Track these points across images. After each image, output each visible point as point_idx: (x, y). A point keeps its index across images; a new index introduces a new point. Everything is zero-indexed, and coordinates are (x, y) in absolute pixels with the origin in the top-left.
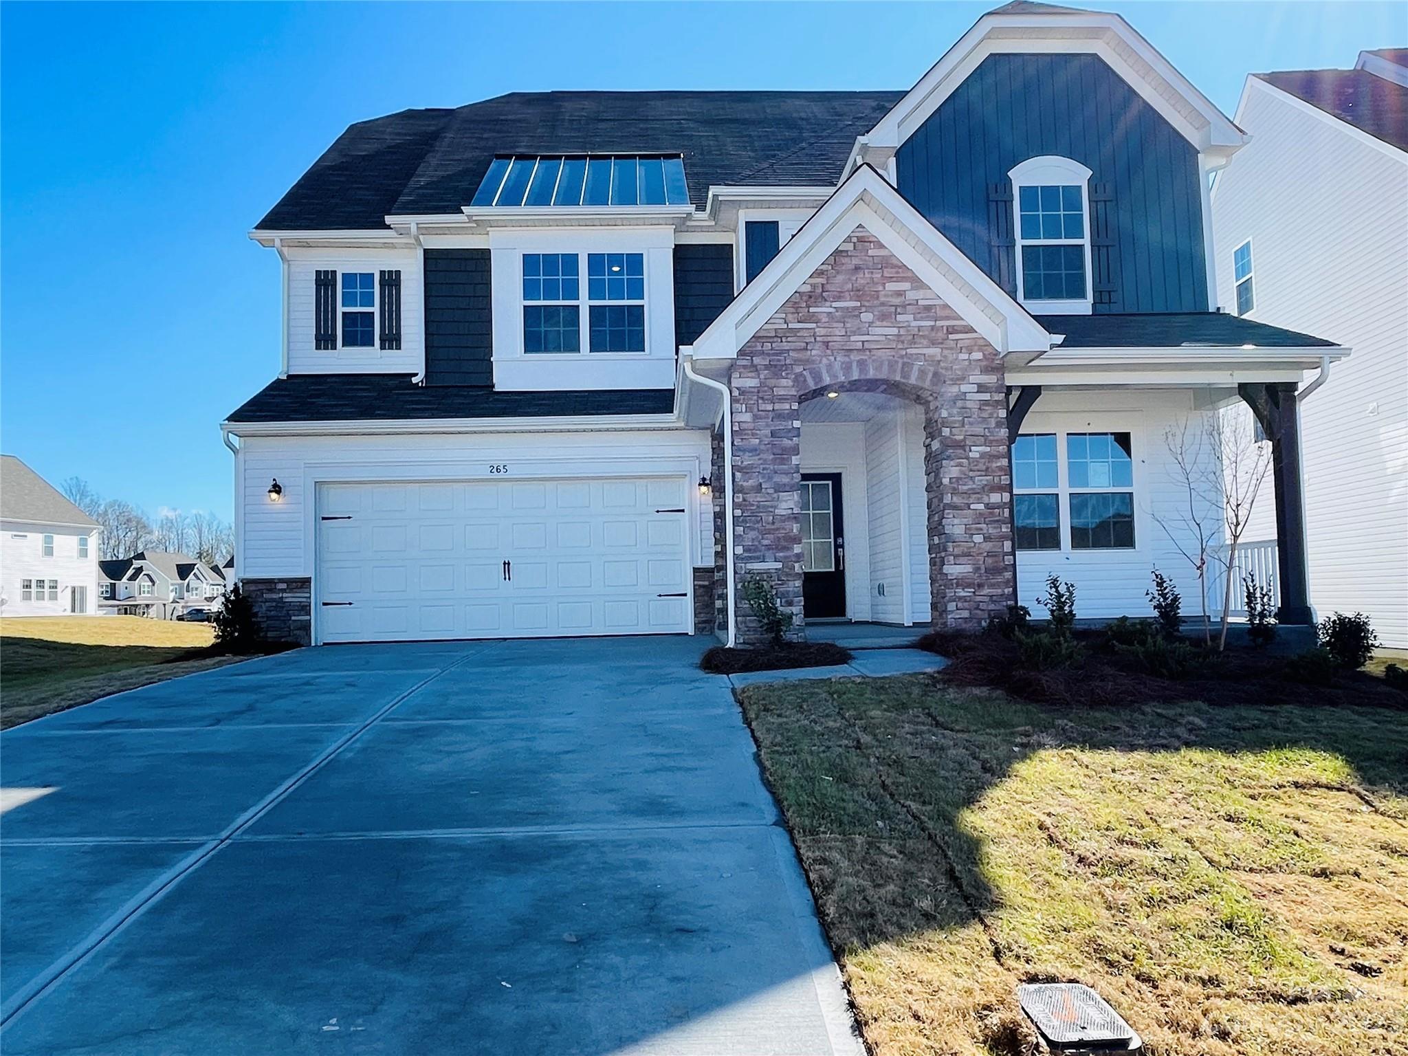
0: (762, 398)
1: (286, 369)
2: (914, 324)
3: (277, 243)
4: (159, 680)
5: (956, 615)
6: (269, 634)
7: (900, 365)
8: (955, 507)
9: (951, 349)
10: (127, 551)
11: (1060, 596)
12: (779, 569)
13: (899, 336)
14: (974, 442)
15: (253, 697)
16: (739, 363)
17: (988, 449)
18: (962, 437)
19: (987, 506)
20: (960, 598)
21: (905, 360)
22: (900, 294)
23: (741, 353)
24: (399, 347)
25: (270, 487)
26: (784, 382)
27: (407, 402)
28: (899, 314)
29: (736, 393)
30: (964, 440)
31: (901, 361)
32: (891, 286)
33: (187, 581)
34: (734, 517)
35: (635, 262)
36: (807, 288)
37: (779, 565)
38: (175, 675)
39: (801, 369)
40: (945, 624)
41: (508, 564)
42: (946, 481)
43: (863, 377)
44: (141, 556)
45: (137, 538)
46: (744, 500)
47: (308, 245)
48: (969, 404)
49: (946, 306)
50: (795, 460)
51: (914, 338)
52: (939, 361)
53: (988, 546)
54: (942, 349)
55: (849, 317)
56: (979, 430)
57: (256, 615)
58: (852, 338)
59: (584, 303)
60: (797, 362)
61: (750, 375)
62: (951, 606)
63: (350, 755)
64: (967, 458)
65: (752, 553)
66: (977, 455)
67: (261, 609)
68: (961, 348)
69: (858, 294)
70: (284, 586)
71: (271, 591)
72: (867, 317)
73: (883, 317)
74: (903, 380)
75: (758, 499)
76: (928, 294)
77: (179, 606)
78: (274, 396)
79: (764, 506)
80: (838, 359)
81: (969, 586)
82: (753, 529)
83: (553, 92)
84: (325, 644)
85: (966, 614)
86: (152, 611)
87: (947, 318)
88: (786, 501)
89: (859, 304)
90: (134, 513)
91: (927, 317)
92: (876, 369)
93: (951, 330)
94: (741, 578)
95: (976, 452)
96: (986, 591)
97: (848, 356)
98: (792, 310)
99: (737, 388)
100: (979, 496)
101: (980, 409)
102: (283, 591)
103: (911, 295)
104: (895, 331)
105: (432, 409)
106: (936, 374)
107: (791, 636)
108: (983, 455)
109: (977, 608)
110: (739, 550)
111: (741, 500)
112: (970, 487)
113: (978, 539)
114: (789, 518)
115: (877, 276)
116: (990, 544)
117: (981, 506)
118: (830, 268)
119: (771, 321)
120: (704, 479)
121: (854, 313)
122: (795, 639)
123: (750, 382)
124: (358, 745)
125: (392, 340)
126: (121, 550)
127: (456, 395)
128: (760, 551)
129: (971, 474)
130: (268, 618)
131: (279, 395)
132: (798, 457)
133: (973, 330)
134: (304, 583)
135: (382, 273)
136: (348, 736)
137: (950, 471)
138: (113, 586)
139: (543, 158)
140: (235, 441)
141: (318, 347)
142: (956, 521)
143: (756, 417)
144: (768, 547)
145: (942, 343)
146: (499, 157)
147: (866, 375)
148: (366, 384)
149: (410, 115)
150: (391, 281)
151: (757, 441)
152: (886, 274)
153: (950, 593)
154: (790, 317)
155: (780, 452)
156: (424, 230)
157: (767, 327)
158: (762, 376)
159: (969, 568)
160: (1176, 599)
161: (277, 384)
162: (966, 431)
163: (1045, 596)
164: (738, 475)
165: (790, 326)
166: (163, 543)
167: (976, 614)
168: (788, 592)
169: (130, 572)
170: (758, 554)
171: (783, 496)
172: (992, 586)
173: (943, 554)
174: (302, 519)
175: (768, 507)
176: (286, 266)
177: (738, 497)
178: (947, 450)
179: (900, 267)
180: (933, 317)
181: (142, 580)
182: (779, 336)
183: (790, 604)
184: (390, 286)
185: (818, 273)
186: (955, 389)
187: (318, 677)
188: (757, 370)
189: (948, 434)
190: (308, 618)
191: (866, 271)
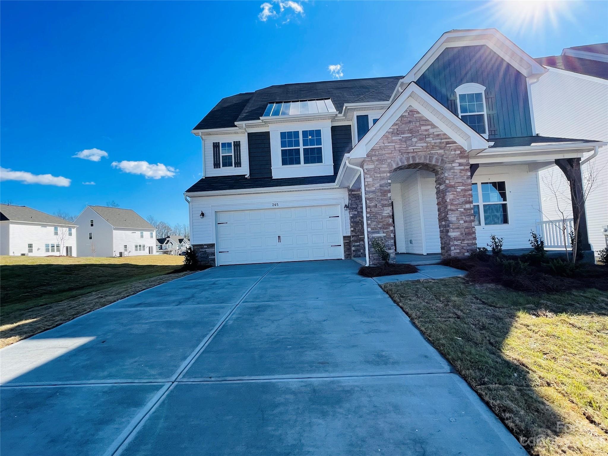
0: (376, 172)
1: (204, 176)
2: (433, 141)
3: (200, 134)
4: (163, 283)
5: (454, 252)
6: (202, 263)
7: (428, 157)
8: (452, 210)
9: (448, 150)
10: (165, 235)
11: (496, 243)
12: (385, 236)
13: (427, 146)
14: (458, 185)
15: (194, 290)
16: (367, 159)
17: (464, 188)
18: (454, 183)
19: (465, 209)
20: (456, 245)
21: (430, 155)
22: (426, 130)
23: (368, 156)
24: (240, 166)
25: (200, 214)
26: (384, 166)
27: (244, 184)
28: (427, 138)
29: (366, 171)
30: (455, 184)
31: (428, 155)
32: (423, 128)
33: (181, 244)
34: (367, 217)
35: (318, 133)
36: (391, 130)
37: (385, 235)
38: (169, 280)
39: (390, 160)
40: (450, 255)
41: (279, 237)
42: (448, 200)
43: (414, 162)
44: (169, 237)
45: (168, 232)
46: (371, 211)
47: (209, 134)
48: (456, 171)
49: (445, 134)
50: (389, 195)
51: (433, 147)
52: (443, 155)
53: (466, 225)
54: (444, 150)
55: (408, 140)
56: (460, 180)
57: (197, 257)
58: (409, 148)
59: (301, 148)
60: (390, 158)
61: (371, 164)
62: (452, 248)
63: (231, 322)
64: (456, 191)
65: (375, 230)
66: (460, 190)
67: (198, 254)
68: (452, 149)
69: (411, 131)
70: (206, 247)
71: (202, 248)
72: (414, 140)
73: (421, 139)
74: (429, 163)
75: (376, 210)
76: (438, 129)
77: (179, 251)
78: (201, 184)
79: (378, 213)
80: (404, 156)
81: (459, 240)
82: (374, 221)
83: (285, 85)
84: (220, 266)
85: (458, 251)
86: (172, 253)
87: (446, 139)
88: (386, 210)
89: (411, 135)
90: (167, 225)
91: (438, 138)
92: (419, 159)
93: (447, 143)
94: (371, 240)
95: (459, 189)
96: (466, 242)
97: (408, 155)
98: (386, 139)
99: (366, 169)
100: (461, 206)
101: (460, 172)
102: (206, 248)
103: (431, 131)
104: (425, 144)
105: (252, 185)
106: (442, 160)
107: (391, 262)
108: (462, 190)
109: (463, 249)
110: (369, 229)
111: (369, 211)
112: (458, 202)
113: (462, 222)
114: (388, 217)
115: (418, 124)
116: (467, 224)
117: (462, 210)
118: (400, 122)
119: (378, 143)
120: (346, 205)
121: (409, 139)
122: (392, 262)
123: (371, 166)
124: (234, 316)
125: (238, 164)
126: (164, 235)
127: (260, 181)
128: (377, 229)
129: (458, 197)
130: (202, 257)
131: (202, 183)
132: (390, 193)
133: (455, 143)
134: (212, 245)
135: (234, 142)
136: (230, 311)
137: (449, 197)
138: (161, 246)
139: (285, 102)
140: (189, 199)
141: (215, 168)
142: (453, 215)
143: (373, 180)
144: (380, 228)
145: (444, 148)
146: (270, 103)
147: (415, 161)
148: (230, 179)
149: (241, 94)
150: (237, 145)
151: (375, 188)
152: (421, 123)
153: (451, 243)
154: (385, 141)
155: (383, 192)
156: (248, 126)
157: (377, 145)
158: (375, 164)
159: (459, 233)
160: (542, 243)
161: (202, 180)
162: (455, 181)
163: (490, 243)
164: (368, 201)
165: (385, 145)
166: (175, 233)
167: (462, 251)
168: (389, 244)
169: (166, 242)
170: (376, 231)
171: (385, 209)
172: (468, 240)
173: (448, 228)
174: (211, 224)
175: (380, 213)
176: (203, 141)
177: (368, 210)
178: (448, 189)
179: (426, 120)
180: (440, 138)
181: (169, 244)
182: (381, 148)
183: (390, 249)
184: (237, 146)
185: (395, 124)
186: (450, 165)
187: (218, 281)
188: (373, 162)
189: (448, 183)
190: (214, 257)
191: (413, 122)
